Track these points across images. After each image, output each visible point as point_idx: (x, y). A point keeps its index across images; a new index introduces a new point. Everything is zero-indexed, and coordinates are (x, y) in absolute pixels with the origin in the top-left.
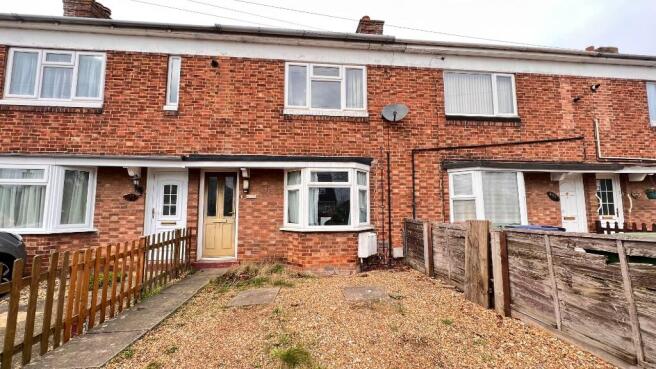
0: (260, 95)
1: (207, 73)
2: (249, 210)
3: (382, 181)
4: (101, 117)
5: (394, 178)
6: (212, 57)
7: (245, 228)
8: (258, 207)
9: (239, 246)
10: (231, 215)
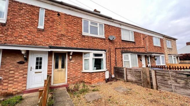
0: (75, 28)
1: (56, 17)
2: (71, 66)
3: (109, 56)
4: (5, 28)
5: (111, 55)
6: (57, 12)
7: (70, 72)
8: (74, 65)
9: (68, 79)
10: (64, 68)
